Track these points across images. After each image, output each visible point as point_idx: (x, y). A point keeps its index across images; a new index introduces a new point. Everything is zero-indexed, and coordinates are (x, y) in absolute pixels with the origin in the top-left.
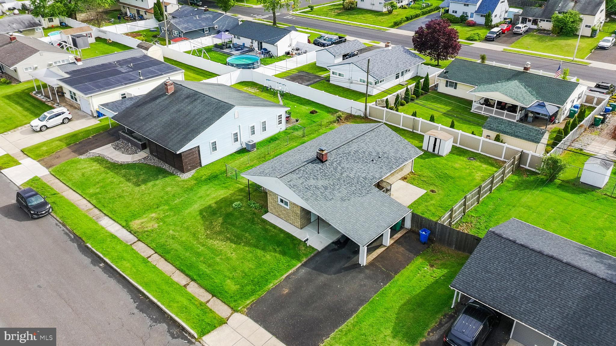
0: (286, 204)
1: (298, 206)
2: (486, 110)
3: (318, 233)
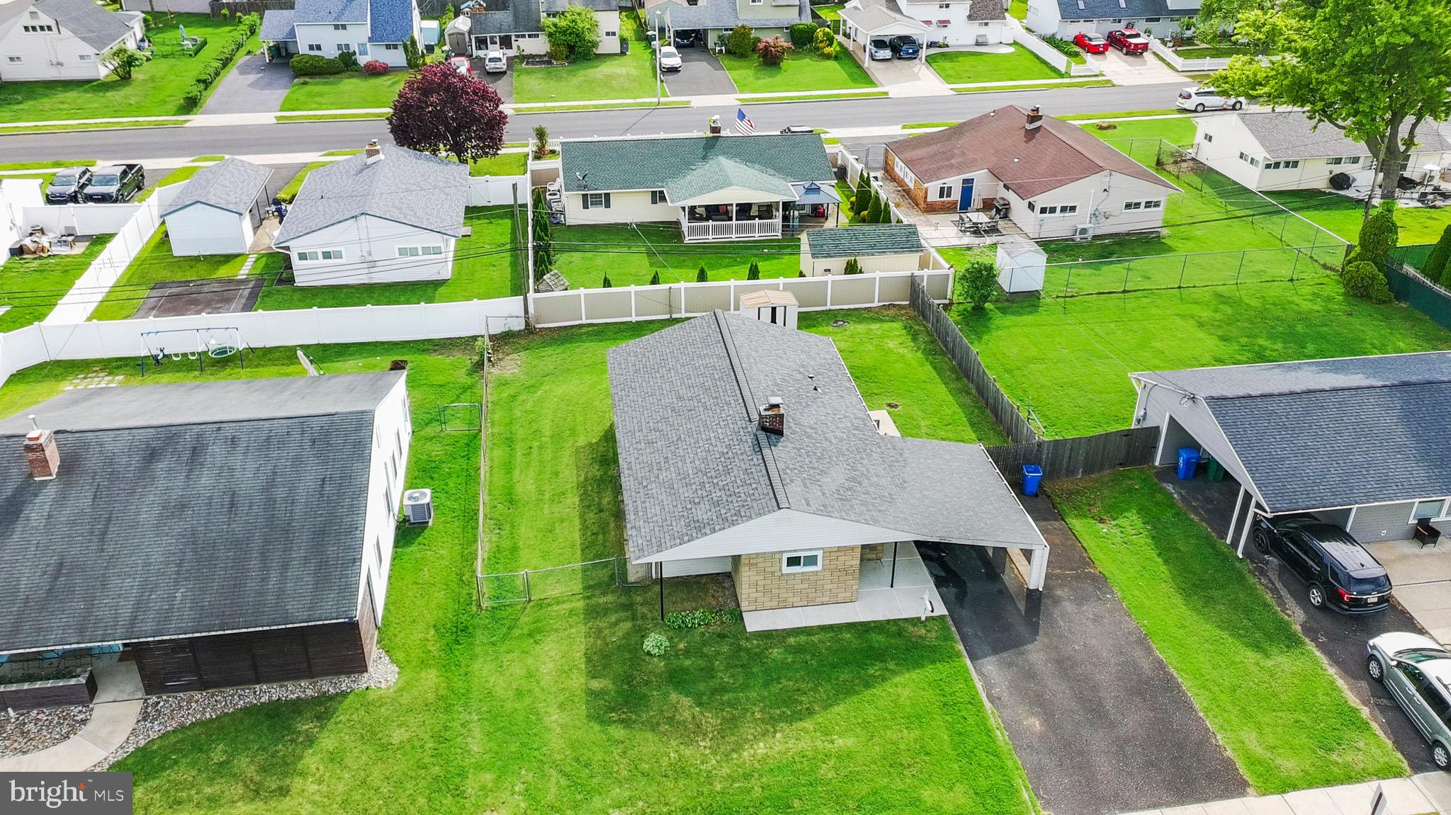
0: (812, 560)
1: (852, 548)
2: (716, 230)
3: (892, 586)
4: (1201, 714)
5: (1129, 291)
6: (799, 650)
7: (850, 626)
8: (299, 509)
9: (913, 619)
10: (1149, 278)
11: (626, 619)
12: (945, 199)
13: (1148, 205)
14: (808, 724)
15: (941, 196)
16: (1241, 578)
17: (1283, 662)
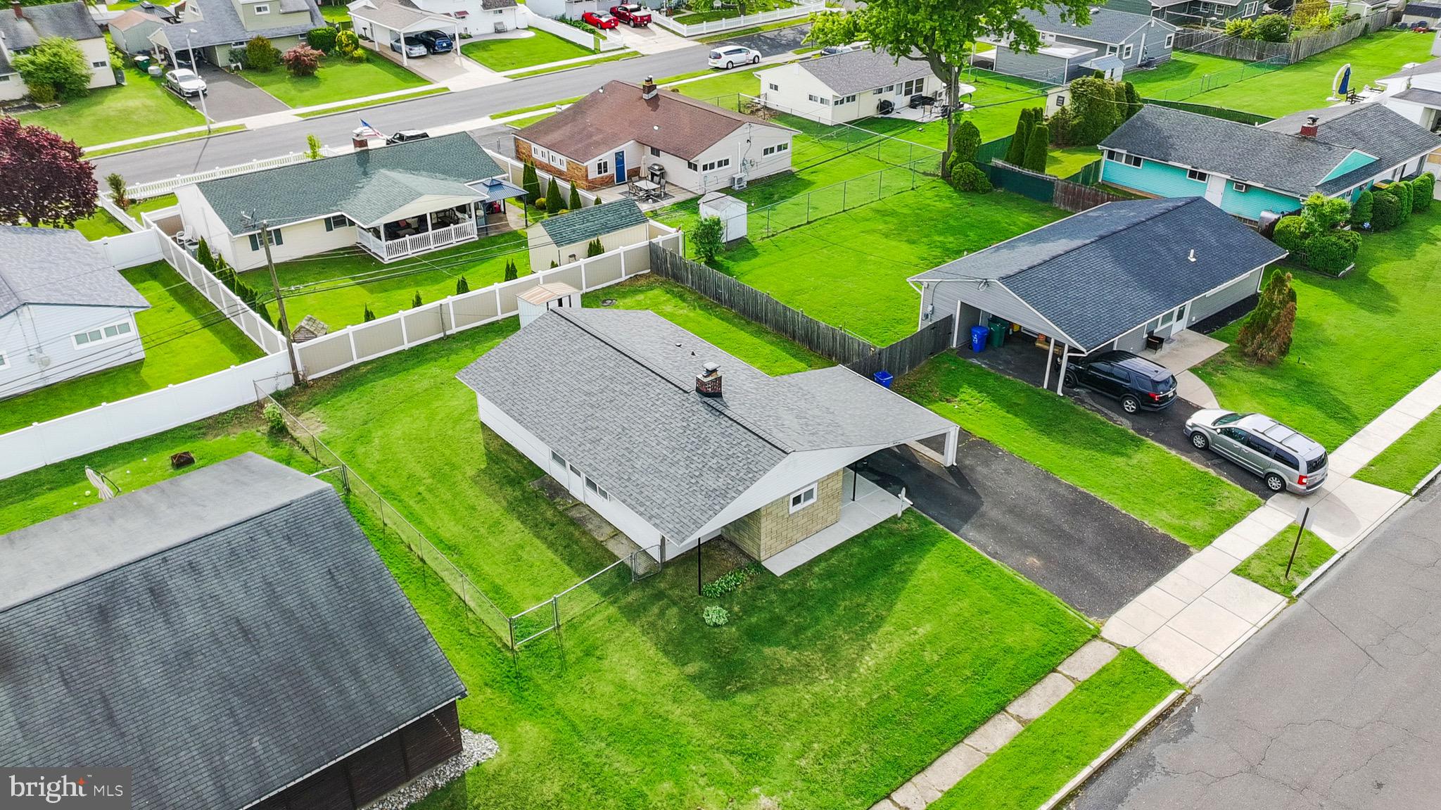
0: (809, 495)
1: (837, 473)
2: (414, 244)
3: (854, 500)
4: (1124, 512)
5: (812, 222)
6: (829, 575)
7: (852, 541)
8: (325, 611)
9: (890, 518)
10: (817, 208)
11: (668, 607)
12: (603, 174)
13: (780, 148)
14: (887, 628)
15: (600, 172)
16: (1073, 410)
17: (1139, 457)
